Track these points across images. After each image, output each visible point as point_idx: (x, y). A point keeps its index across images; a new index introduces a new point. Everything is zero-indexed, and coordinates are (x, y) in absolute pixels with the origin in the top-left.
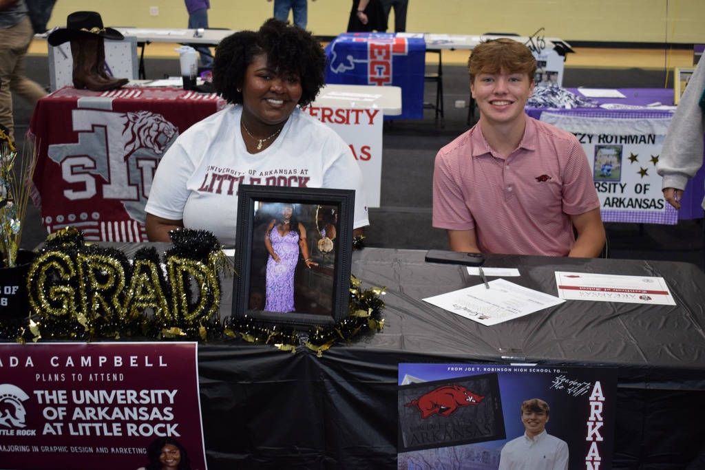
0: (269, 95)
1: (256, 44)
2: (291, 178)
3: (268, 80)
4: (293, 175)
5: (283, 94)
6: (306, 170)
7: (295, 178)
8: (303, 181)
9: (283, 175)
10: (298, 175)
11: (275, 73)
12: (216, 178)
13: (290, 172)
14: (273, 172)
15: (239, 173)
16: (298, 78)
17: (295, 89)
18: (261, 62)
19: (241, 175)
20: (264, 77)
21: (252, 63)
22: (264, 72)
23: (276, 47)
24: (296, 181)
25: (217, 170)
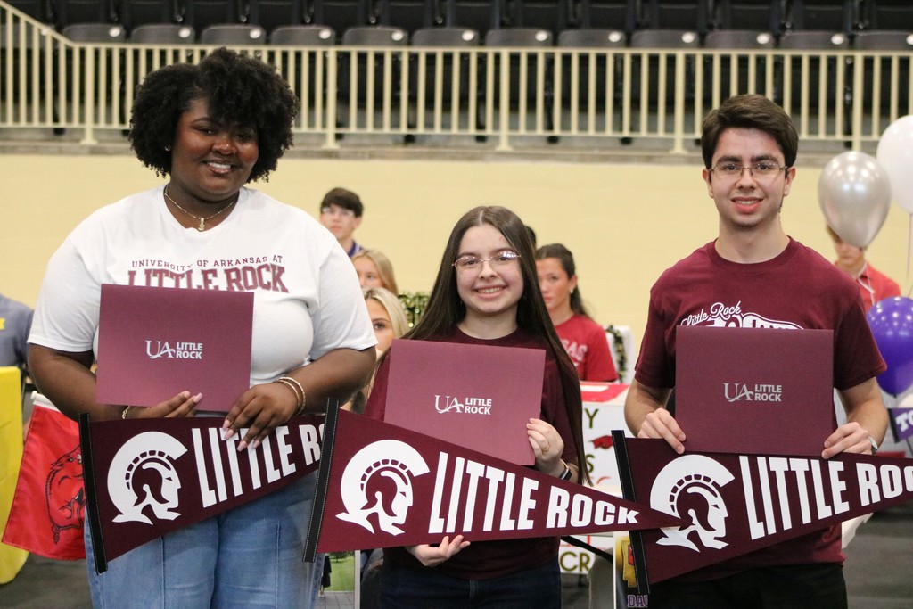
0: (212, 156)
1: (194, 83)
2: (260, 268)
3: (210, 135)
4: (263, 263)
5: (231, 155)
6: (280, 257)
7: (266, 266)
8: (277, 272)
9: (248, 264)
10: (270, 262)
11: (220, 125)
12: (152, 275)
13: (258, 260)
14: (234, 263)
15: (183, 267)
16: (252, 132)
17: (248, 148)
18: (198, 111)
19: (186, 269)
20: (205, 131)
21: (188, 110)
22: (205, 124)
23: (221, 88)
24: (268, 270)
25: (149, 263)
